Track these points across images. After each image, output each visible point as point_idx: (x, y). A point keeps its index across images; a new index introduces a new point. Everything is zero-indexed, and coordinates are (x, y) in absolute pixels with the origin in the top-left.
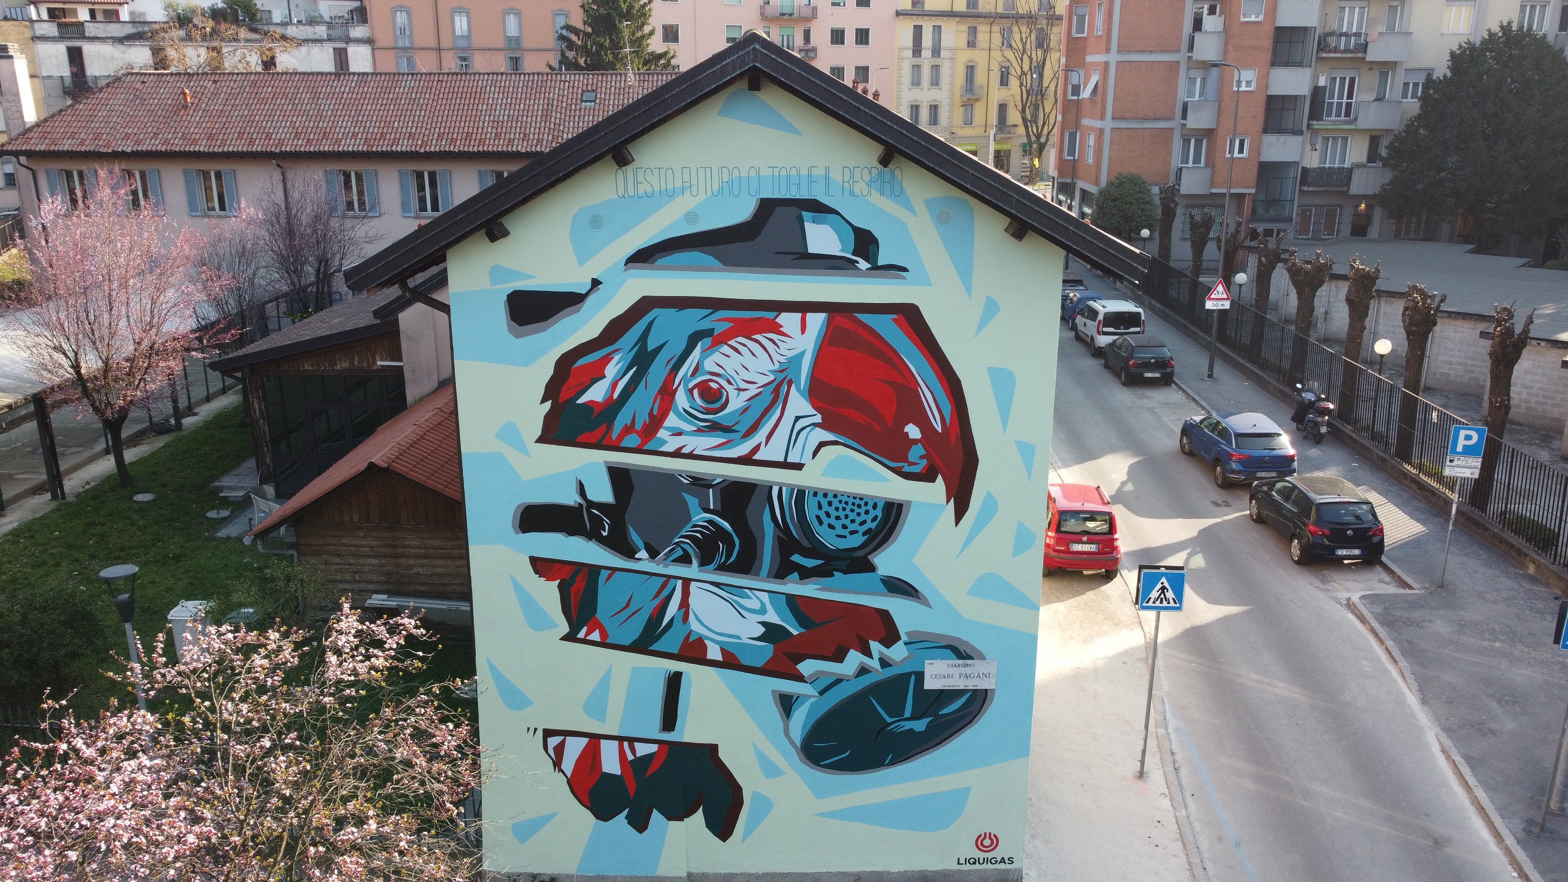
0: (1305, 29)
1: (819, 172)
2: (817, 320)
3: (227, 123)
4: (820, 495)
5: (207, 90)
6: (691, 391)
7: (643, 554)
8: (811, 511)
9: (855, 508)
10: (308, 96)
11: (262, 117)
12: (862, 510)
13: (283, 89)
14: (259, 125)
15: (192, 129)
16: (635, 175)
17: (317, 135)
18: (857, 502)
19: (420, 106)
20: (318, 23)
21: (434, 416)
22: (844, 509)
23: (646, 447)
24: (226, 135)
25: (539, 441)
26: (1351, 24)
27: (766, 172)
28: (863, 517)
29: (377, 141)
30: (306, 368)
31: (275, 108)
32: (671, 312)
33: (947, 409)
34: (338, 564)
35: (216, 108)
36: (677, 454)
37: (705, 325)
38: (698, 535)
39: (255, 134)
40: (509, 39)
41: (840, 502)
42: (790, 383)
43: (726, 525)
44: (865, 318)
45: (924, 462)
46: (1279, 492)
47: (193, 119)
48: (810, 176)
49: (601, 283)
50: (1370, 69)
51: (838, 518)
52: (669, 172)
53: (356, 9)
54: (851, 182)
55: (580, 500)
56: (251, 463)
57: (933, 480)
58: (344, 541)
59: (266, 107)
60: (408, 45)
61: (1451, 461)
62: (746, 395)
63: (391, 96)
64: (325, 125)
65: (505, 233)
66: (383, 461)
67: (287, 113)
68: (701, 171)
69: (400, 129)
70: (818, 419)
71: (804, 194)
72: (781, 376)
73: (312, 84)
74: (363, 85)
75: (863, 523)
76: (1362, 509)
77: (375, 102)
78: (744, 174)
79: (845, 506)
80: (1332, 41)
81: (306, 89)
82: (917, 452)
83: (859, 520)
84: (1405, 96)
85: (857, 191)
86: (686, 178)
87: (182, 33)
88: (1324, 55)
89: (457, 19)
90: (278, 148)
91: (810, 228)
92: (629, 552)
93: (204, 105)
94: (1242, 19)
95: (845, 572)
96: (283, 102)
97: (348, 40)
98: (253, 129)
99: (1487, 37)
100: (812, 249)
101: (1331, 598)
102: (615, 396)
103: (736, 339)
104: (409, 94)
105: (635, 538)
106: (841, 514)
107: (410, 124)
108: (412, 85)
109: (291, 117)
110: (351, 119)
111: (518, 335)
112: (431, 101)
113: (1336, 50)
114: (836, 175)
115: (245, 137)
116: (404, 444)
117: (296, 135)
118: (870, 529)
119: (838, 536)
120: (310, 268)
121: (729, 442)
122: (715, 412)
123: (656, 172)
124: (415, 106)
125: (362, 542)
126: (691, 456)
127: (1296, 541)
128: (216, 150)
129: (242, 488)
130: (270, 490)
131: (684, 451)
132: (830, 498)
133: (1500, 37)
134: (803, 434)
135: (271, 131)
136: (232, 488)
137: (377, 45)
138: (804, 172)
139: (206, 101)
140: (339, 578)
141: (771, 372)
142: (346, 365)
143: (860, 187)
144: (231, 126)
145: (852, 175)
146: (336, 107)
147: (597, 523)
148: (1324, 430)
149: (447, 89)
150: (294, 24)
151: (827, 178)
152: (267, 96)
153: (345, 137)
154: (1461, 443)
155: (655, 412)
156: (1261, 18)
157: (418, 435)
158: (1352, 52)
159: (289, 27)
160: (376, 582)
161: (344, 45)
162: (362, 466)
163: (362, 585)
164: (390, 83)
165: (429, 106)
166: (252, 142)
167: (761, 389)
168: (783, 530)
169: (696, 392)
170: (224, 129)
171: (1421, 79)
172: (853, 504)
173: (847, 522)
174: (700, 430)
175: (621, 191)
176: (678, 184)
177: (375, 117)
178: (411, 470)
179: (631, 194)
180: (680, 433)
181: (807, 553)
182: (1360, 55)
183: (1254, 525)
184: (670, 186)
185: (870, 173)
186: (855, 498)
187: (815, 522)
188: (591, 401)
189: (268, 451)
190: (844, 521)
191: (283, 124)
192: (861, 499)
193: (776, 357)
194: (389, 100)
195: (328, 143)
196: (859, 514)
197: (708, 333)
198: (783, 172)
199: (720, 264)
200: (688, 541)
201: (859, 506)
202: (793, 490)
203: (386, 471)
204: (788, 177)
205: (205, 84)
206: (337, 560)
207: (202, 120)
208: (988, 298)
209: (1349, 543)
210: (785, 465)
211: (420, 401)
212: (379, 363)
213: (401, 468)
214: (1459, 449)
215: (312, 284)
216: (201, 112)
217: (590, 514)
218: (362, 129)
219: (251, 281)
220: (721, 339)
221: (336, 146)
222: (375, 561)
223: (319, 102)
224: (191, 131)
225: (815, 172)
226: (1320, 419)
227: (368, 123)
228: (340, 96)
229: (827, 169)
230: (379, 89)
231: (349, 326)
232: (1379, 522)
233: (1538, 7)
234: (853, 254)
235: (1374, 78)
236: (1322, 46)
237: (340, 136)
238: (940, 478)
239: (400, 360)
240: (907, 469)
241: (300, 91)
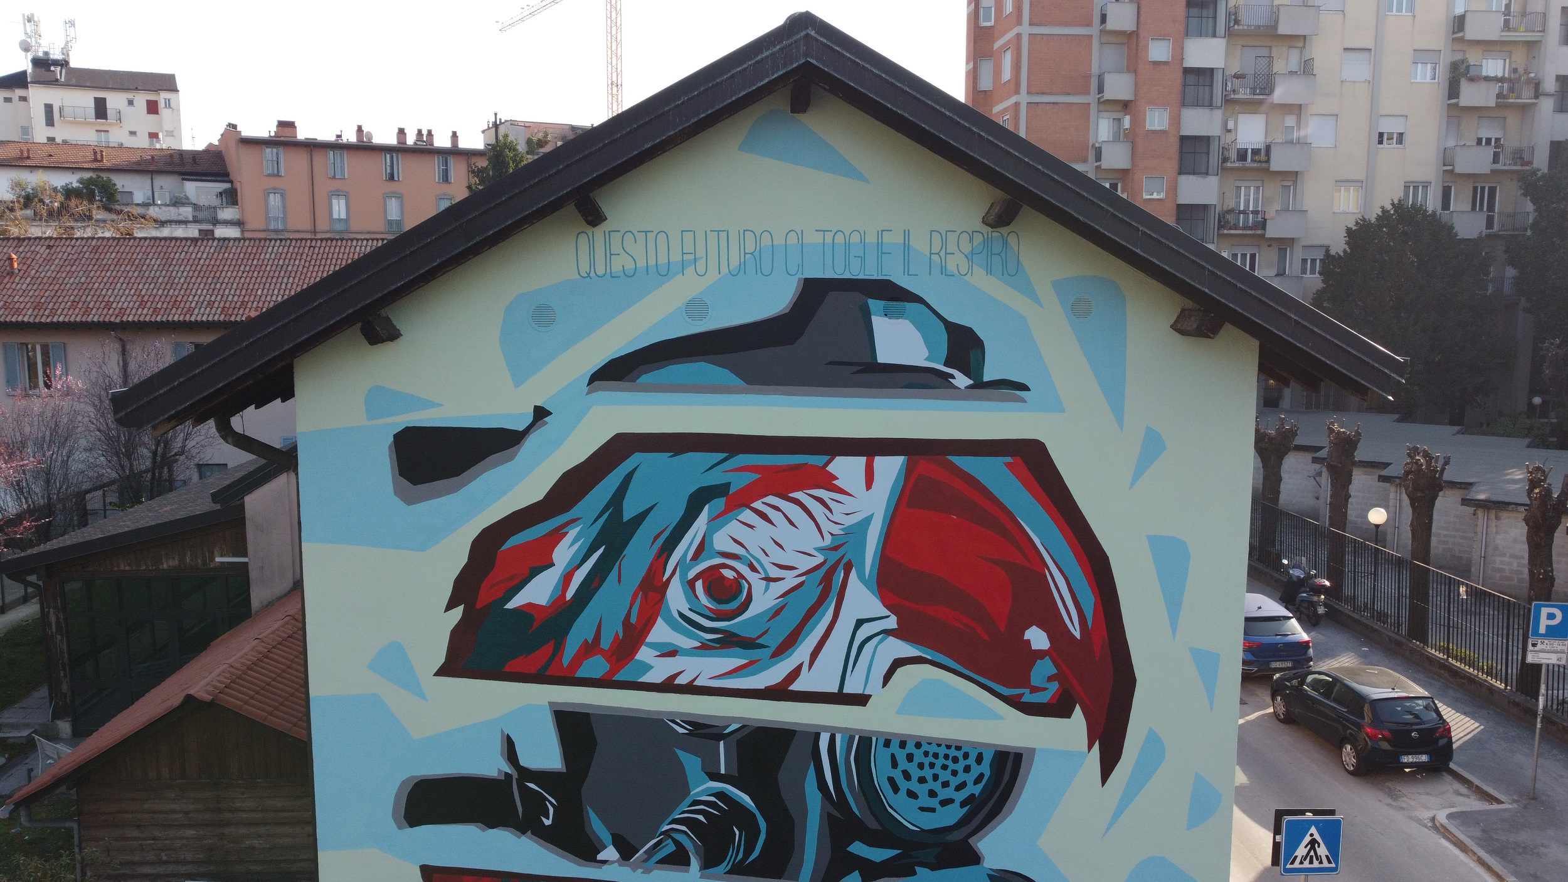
0: (1205, 207)
1: (893, 238)
2: (890, 468)
3: (60, 291)
4: (895, 745)
5: (39, 255)
6: (691, 584)
7: (610, 853)
8: (880, 771)
9: (949, 763)
10: (158, 262)
11: (103, 284)
12: (960, 767)
13: (130, 255)
14: (98, 293)
15: (17, 297)
16: (607, 243)
17: (165, 304)
18: (953, 753)
19: (288, 273)
20: (183, 204)
21: (283, 626)
22: (932, 765)
23: (619, 677)
24: (58, 304)
25: (442, 672)
26: (1247, 202)
27: (813, 238)
28: (962, 777)
29: (236, 310)
30: (122, 568)
31: (119, 275)
32: (662, 457)
33: (1089, 601)
34: (135, 839)
35: (48, 275)
36: (668, 686)
37: (716, 478)
38: (701, 818)
39: (92, 303)
40: (390, 223)
41: (926, 754)
42: (848, 568)
43: (746, 799)
44: (964, 463)
45: (1054, 686)
46: (1311, 685)
47: (19, 287)
48: (880, 245)
49: (549, 413)
50: (1269, 246)
51: (922, 780)
52: (662, 236)
53: (226, 191)
54: (942, 254)
55: (507, 768)
56: (44, 692)
57: (1067, 714)
58: (146, 806)
59: (108, 274)
60: (281, 227)
61: (1534, 645)
62: (782, 587)
63: (255, 262)
64: (176, 293)
65: (393, 335)
66: (208, 693)
67: (133, 280)
68: (712, 237)
69: (264, 297)
70: (892, 623)
71: (871, 273)
72: (834, 556)
73: (164, 250)
74: (223, 251)
75: (961, 786)
76: (1418, 705)
77: (237, 268)
78: (779, 241)
79: (933, 760)
80: (1229, 217)
81: (157, 254)
82: (1043, 670)
83: (954, 782)
84: (1304, 271)
85: (951, 267)
86: (688, 248)
87: (29, 212)
88: (1226, 232)
89: (335, 202)
90: (119, 318)
91: (879, 323)
92: (587, 851)
93: (34, 271)
94: (1146, 197)
95: (934, 867)
96: (128, 269)
97: (216, 222)
98: (90, 297)
99: (1380, 214)
100: (884, 356)
101: (1411, 818)
102: (570, 594)
103: (766, 500)
104: (276, 261)
105: (598, 827)
106: (927, 773)
107: (276, 292)
108: (280, 251)
109: (136, 285)
110: (207, 287)
111: (409, 501)
112: (301, 267)
113: (1236, 227)
114: (920, 244)
115: (80, 306)
116: (238, 665)
117: (141, 304)
118: (973, 795)
119: (922, 809)
120: (145, 451)
121: (751, 663)
122: (730, 616)
123: (641, 237)
124: (283, 273)
125: (173, 807)
126: (691, 689)
127: (1349, 747)
128: (43, 320)
129: (27, 726)
130: (65, 727)
131: (679, 681)
132: (910, 748)
133: (1393, 215)
134: (869, 648)
135: (111, 300)
136: (13, 726)
137: (247, 227)
138: (871, 239)
139: (36, 268)
140: (137, 858)
141: (821, 550)
142: (174, 563)
143: (956, 262)
144: (63, 294)
145: (944, 244)
146: (190, 275)
147: (536, 805)
148: (1321, 610)
149: (320, 256)
150: (157, 205)
151: (906, 247)
152: (109, 262)
153: (199, 306)
154: (1544, 623)
155: (633, 619)
156: (1162, 196)
157: (260, 653)
158: (1251, 228)
159: (151, 208)
160: (192, 862)
161: (210, 227)
162: (176, 700)
163: (171, 868)
164: (255, 249)
165: (299, 273)
166: (87, 311)
167: (803, 578)
168: (835, 803)
169: (699, 585)
170: (56, 298)
171: (1319, 255)
172: (946, 757)
173: (937, 786)
174: (705, 648)
175: (584, 268)
176: (676, 257)
177: (235, 285)
178: (246, 703)
179: (601, 272)
180: (672, 653)
181: (873, 840)
182: (1259, 232)
183: (1282, 726)
184: (663, 260)
185: (971, 240)
186: (949, 747)
187: (887, 788)
188: (530, 605)
189: (65, 676)
190: (931, 785)
191: (127, 292)
192: (958, 748)
193: (826, 526)
194: (253, 267)
195: (179, 312)
196: (955, 773)
197: (721, 490)
198: (839, 239)
199: (739, 382)
200: (684, 828)
201: (955, 760)
202: (852, 738)
203: (211, 706)
204: (847, 246)
205: (37, 250)
206: (135, 833)
207: (29, 288)
208: (1149, 429)
209: (1415, 748)
210: (840, 698)
211: (270, 606)
212: (218, 559)
213: (230, 701)
214: (1542, 630)
215: (147, 471)
216: (29, 279)
217: (524, 790)
218: (219, 297)
219: (65, 463)
220: (741, 500)
221: (188, 316)
222: (191, 832)
223: (171, 269)
224: (15, 300)
225: (887, 238)
226: (1315, 599)
227: (227, 291)
228: (196, 262)
229: (907, 234)
230: (242, 255)
231: (181, 514)
232: (1444, 721)
233: (1420, 188)
234: (946, 365)
235: (1272, 254)
236: (1222, 223)
237: (193, 305)
238: (1078, 711)
239: (245, 555)
240: (1029, 697)
241: (150, 257)
